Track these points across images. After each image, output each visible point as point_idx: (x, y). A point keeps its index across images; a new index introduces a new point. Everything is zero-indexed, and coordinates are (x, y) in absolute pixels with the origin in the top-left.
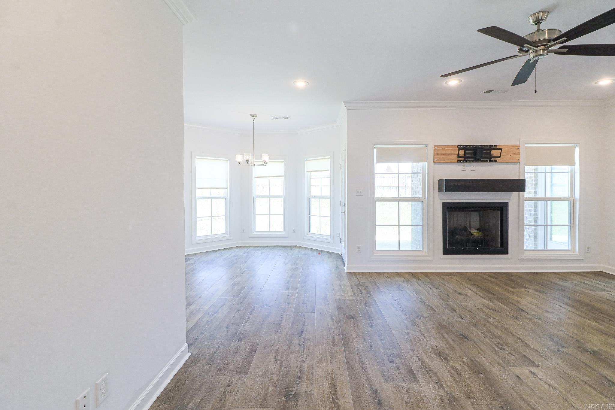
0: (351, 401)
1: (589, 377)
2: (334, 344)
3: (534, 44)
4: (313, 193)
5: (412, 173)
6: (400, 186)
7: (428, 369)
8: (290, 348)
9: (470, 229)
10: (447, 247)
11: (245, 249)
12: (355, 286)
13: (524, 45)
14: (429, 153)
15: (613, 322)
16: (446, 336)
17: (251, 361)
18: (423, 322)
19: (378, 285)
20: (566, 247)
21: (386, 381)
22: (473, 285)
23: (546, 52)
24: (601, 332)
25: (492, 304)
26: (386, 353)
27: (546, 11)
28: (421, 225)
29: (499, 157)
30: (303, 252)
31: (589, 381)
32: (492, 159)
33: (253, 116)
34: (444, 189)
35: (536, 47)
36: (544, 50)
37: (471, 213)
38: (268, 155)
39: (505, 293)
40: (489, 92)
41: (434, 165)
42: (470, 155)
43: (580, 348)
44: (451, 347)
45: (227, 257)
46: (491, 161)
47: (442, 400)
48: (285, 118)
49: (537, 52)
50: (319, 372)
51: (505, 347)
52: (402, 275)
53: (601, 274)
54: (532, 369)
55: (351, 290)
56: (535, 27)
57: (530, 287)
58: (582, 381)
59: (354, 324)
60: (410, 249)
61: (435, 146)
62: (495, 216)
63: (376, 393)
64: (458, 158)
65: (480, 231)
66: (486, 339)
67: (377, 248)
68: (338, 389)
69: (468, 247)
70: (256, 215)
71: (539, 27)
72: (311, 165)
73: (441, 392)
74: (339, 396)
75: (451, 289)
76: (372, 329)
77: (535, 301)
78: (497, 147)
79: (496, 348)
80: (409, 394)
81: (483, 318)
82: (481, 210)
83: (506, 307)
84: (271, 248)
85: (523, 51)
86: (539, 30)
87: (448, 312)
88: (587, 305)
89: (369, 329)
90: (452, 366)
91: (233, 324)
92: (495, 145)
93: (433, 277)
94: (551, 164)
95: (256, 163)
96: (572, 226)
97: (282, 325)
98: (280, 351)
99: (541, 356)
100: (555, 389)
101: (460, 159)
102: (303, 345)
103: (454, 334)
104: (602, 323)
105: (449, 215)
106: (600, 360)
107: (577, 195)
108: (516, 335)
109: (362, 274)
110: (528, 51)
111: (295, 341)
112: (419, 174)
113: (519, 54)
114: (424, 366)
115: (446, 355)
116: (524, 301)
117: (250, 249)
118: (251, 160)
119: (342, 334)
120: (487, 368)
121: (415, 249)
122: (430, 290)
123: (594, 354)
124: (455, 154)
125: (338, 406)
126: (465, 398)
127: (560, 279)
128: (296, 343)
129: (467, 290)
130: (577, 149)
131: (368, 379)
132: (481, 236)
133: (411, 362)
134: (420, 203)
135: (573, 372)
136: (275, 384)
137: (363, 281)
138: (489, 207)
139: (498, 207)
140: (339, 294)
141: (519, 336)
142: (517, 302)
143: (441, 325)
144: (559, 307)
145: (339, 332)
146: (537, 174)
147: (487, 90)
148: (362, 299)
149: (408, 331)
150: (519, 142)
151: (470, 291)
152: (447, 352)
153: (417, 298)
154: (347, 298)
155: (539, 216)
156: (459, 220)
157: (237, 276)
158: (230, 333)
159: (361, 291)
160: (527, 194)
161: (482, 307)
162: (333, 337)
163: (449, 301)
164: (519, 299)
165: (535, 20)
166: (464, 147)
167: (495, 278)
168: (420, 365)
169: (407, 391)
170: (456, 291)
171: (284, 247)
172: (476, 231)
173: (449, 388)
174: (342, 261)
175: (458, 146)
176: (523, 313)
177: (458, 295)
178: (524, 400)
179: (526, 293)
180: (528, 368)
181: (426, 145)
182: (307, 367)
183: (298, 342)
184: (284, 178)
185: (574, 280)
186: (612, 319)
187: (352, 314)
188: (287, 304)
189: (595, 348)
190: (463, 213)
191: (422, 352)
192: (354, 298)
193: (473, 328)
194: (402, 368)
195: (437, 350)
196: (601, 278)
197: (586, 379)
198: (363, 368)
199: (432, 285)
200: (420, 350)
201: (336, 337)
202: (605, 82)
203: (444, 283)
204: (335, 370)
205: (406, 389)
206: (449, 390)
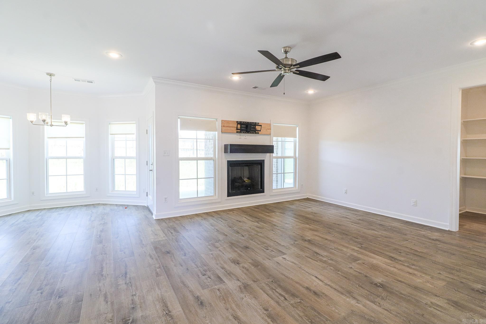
0: (181, 309)
1: (308, 254)
2: (157, 275)
3: (284, 65)
4: (117, 154)
5: (205, 139)
6: (198, 149)
7: (229, 272)
8: (118, 289)
9: (244, 178)
10: (230, 192)
11: (37, 213)
12: (166, 229)
13: (280, 65)
14: (218, 125)
15: (315, 224)
16: (236, 249)
17: (80, 309)
18: (220, 244)
19: (184, 225)
20: (292, 186)
21: (203, 288)
22: (247, 215)
23: (289, 71)
24: (311, 229)
25: (259, 225)
26: (200, 270)
27: (290, 47)
28: (213, 177)
29: (260, 131)
30: (108, 209)
31: (308, 255)
32: (256, 132)
33: (51, 75)
34: (228, 151)
35: (285, 67)
36: (288, 70)
37: (245, 167)
38: (70, 116)
39: (264, 217)
40: (255, 88)
41: (222, 134)
42: (244, 128)
43: (303, 240)
44: (240, 256)
45: (14, 223)
46: (256, 133)
47: (240, 288)
48: (88, 82)
49: (285, 70)
50: (150, 298)
51: (269, 248)
52: (200, 216)
53: (308, 199)
54: (283, 256)
55: (163, 233)
56: (284, 56)
57: (277, 211)
58: (306, 256)
59: (171, 257)
60: (204, 196)
61: (222, 121)
62: (257, 169)
63: (198, 298)
64: (237, 130)
65: (250, 179)
66: (259, 246)
67: (181, 198)
68: (169, 304)
69: (242, 190)
70: (49, 177)
71: (286, 55)
72: (114, 128)
73: (239, 284)
74: (170, 310)
75: (234, 219)
76: (185, 257)
77: (280, 219)
78: (259, 124)
79: (265, 250)
80: (220, 291)
81: (255, 234)
82: (250, 165)
83: (266, 225)
84: (69, 208)
85: (279, 68)
86: (286, 57)
87: (235, 234)
88: (303, 216)
89: (183, 257)
90: (243, 267)
91: (46, 285)
92: (258, 123)
93: (222, 214)
94: (285, 136)
95: (53, 124)
96: (295, 173)
97: (103, 273)
98: (108, 294)
99: (287, 248)
100: (295, 264)
101: (238, 131)
102: (130, 284)
103: (240, 247)
104: (310, 225)
105: (231, 169)
106: (312, 244)
107: (297, 155)
108: (273, 239)
109: (169, 219)
110: (281, 69)
111: (121, 282)
112: (211, 140)
113: (277, 70)
114: (226, 272)
115: (238, 261)
116: (275, 220)
117: (43, 212)
118: (48, 120)
119: (163, 267)
120: (262, 262)
121: (208, 195)
122: (221, 222)
123: (309, 241)
124: (235, 127)
125: (172, 317)
126: (253, 282)
127: (290, 204)
128: (122, 284)
129: (244, 218)
130: (298, 128)
131: (190, 291)
132: (250, 182)
133: (218, 272)
134: (212, 162)
135: (301, 253)
136: (111, 320)
137: (171, 224)
138: (254, 163)
139: (259, 163)
140: (153, 238)
141: (274, 240)
142: (272, 221)
143: (232, 244)
144: (292, 220)
145: (160, 265)
146: (278, 142)
147: (254, 86)
148: (173, 237)
149: (211, 252)
150: (270, 122)
151: (245, 219)
152: (239, 259)
153: (213, 229)
154: (160, 239)
155: (279, 168)
156: (238, 172)
157: (35, 240)
158: (44, 294)
159: (171, 232)
160: (274, 155)
161: (254, 227)
162: (156, 270)
163: (234, 227)
164: (272, 219)
165: (284, 51)
166: (241, 123)
167: (258, 208)
168: (223, 272)
169: (218, 290)
170: (237, 220)
171: (86, 206)
172: (247, 179)
173: (243, 280)
174: (149, 211)
175: (237, 121)
176: (275, 227)
177: (239, 223)
178: (282, 274)
179: (275, 215)
180: (282, 256)
181: (217, 119)
182: (138, 298)
183: (124, 282)
184: (84, 139)
185: (296, 204)
186: (314, 222)
187: (168, 250)
188: (104, 255)
189: (309, 238)
190: (239, 167)
191: (223, 263)
192: (166, 238)
193: (251, 241)
194: (212, 277)
195: (232, 259)
196: (308, 201)
197: (307, 255)
198: (185, 285)
199: (222, 219)
200: (222, 262)
201: (158, 270)
202: (311, 92)
203: (229, 216)
204: (163, 293)
205: (217, 289)
206: (243, 281)
